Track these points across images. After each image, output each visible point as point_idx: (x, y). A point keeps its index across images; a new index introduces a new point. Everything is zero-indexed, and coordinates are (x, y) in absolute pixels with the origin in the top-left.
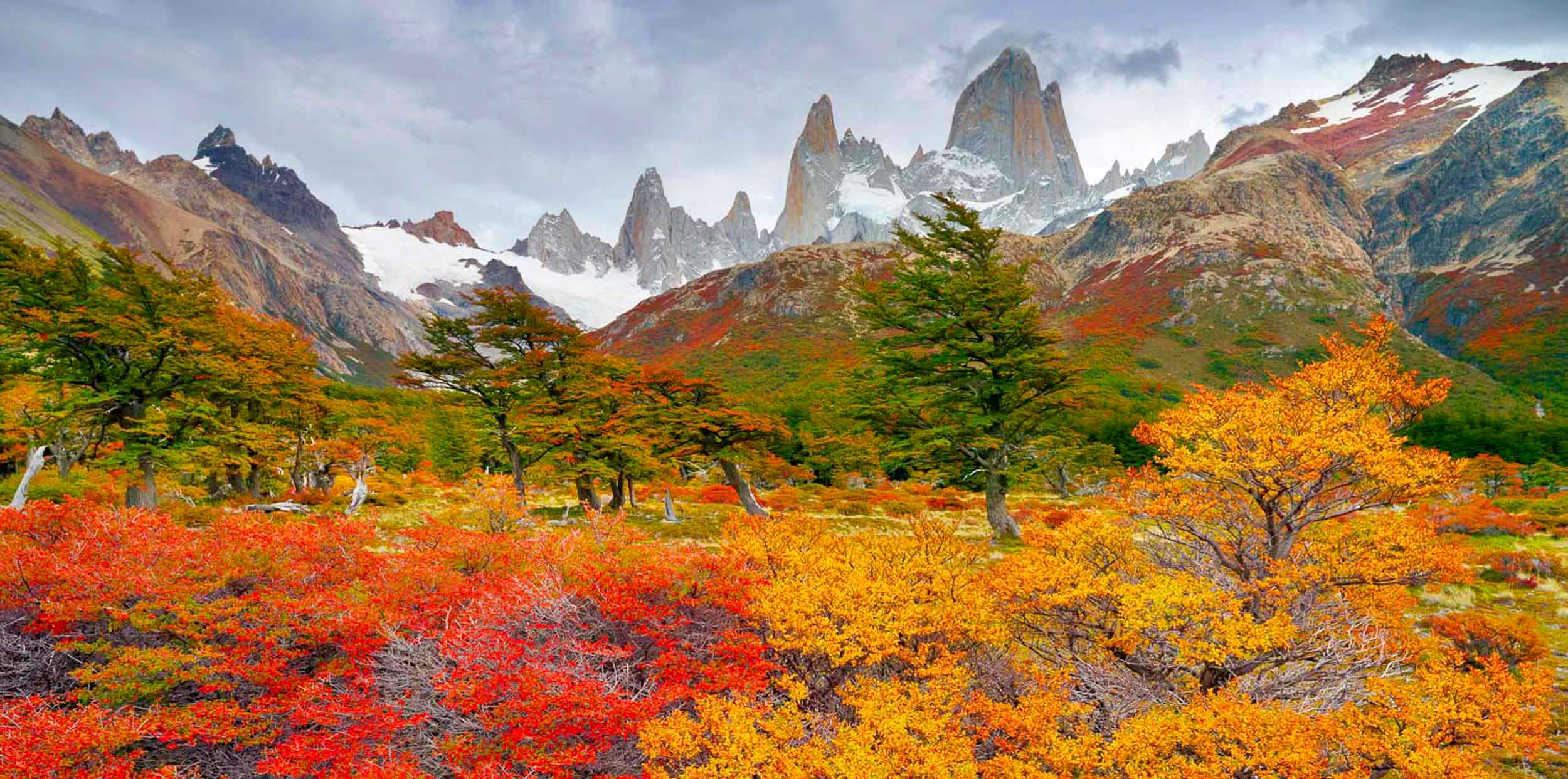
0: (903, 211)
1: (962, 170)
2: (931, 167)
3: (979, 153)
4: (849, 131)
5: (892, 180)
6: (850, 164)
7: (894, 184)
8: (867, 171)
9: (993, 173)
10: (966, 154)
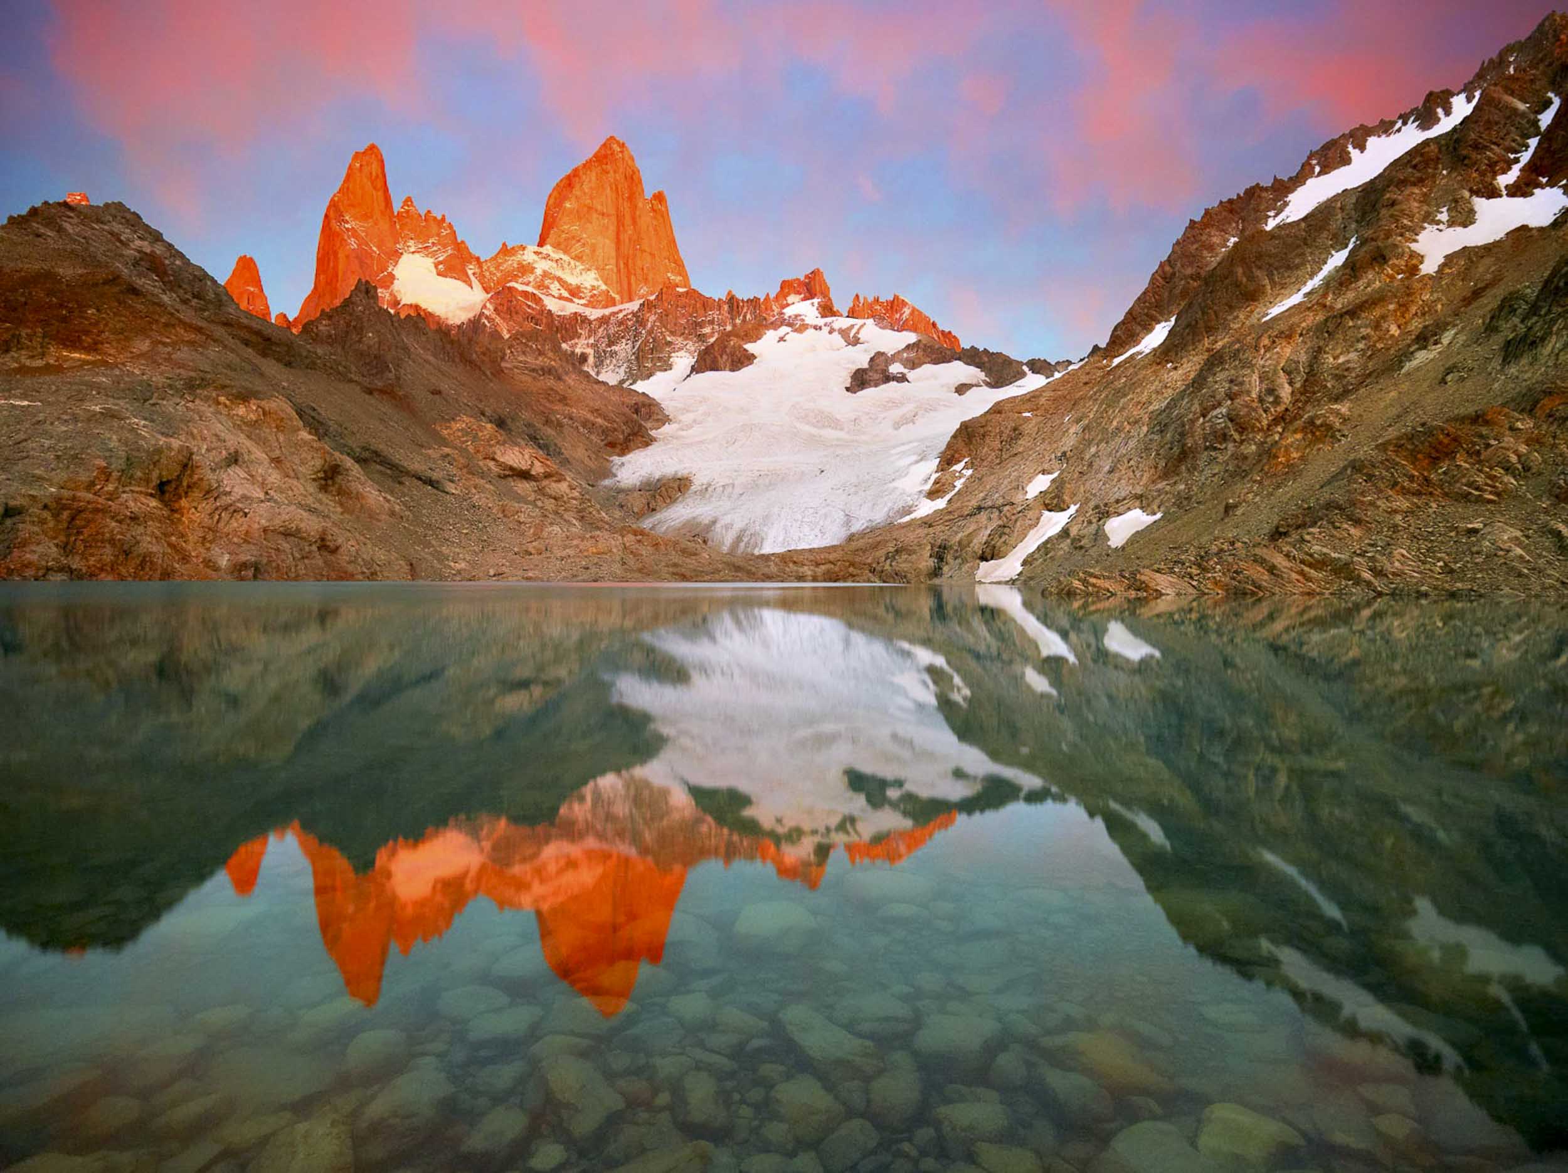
0: (484, 307)
1: (559, 273)
2: (519, 263)
3: (578, 258)
4: (409, 199)
5: (470, 272)
6: (411, 243)
7: (472, 278)
8: (433, 255)
9: (596, 283)
10: (562, 256)
